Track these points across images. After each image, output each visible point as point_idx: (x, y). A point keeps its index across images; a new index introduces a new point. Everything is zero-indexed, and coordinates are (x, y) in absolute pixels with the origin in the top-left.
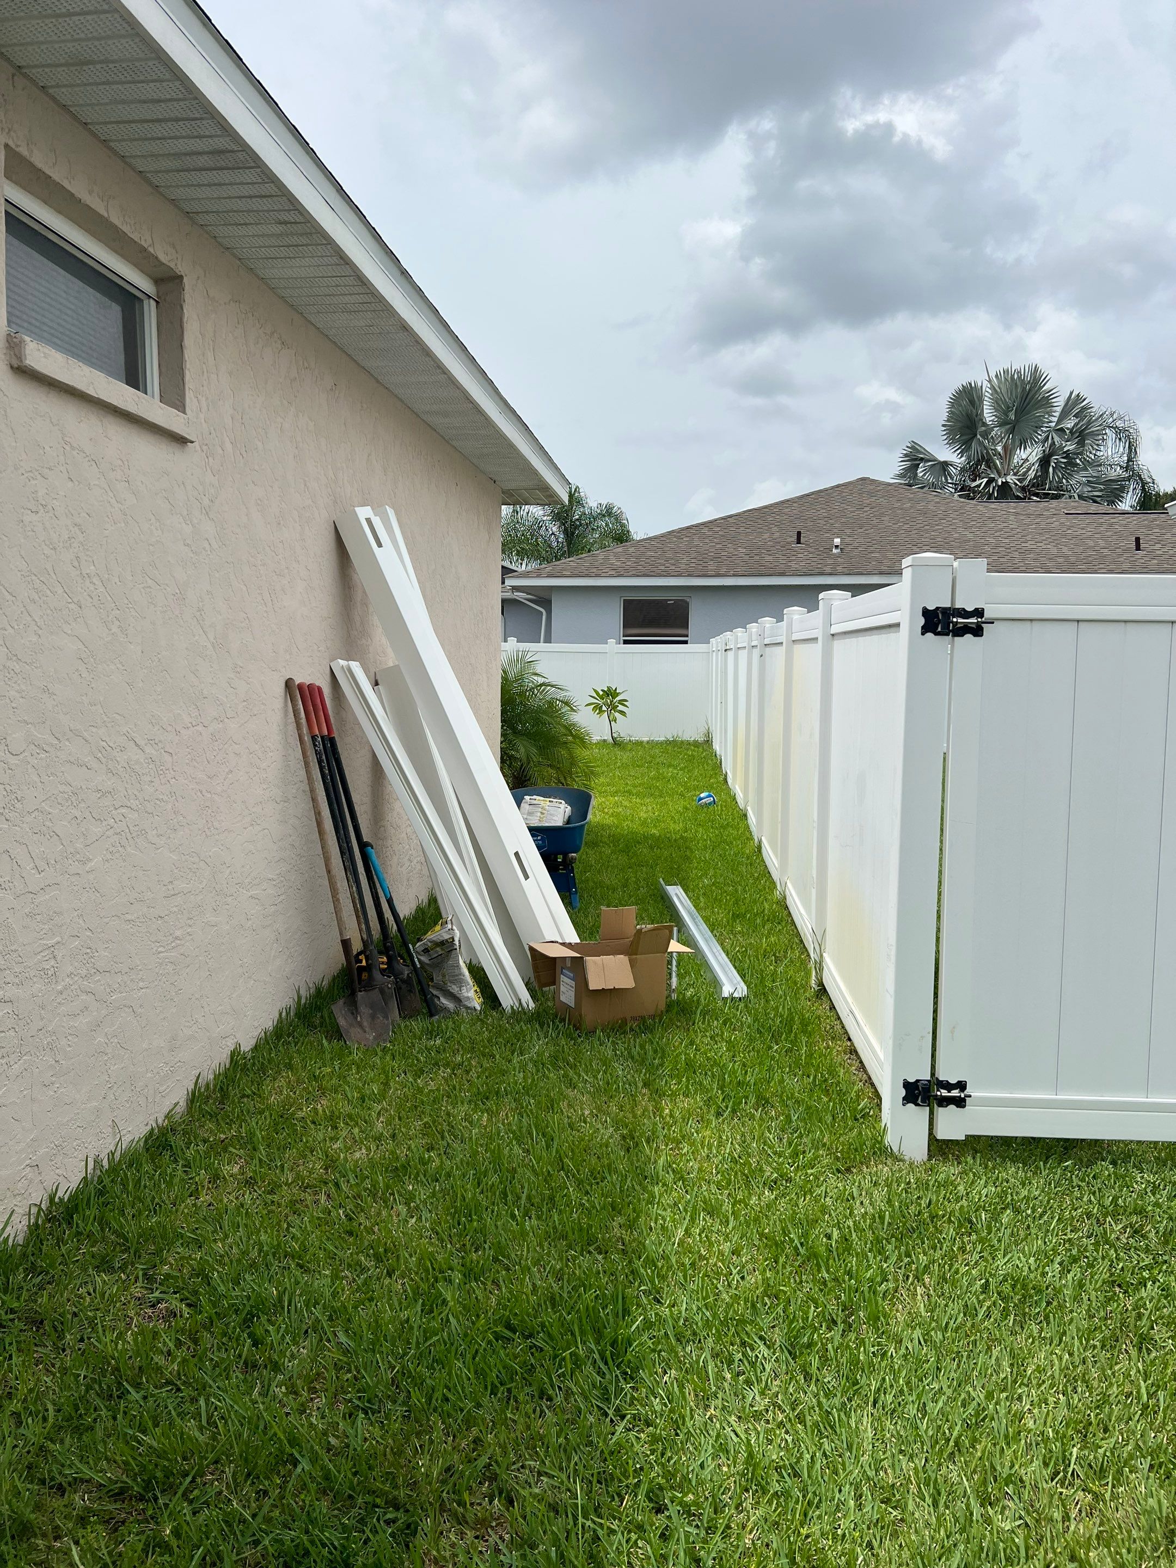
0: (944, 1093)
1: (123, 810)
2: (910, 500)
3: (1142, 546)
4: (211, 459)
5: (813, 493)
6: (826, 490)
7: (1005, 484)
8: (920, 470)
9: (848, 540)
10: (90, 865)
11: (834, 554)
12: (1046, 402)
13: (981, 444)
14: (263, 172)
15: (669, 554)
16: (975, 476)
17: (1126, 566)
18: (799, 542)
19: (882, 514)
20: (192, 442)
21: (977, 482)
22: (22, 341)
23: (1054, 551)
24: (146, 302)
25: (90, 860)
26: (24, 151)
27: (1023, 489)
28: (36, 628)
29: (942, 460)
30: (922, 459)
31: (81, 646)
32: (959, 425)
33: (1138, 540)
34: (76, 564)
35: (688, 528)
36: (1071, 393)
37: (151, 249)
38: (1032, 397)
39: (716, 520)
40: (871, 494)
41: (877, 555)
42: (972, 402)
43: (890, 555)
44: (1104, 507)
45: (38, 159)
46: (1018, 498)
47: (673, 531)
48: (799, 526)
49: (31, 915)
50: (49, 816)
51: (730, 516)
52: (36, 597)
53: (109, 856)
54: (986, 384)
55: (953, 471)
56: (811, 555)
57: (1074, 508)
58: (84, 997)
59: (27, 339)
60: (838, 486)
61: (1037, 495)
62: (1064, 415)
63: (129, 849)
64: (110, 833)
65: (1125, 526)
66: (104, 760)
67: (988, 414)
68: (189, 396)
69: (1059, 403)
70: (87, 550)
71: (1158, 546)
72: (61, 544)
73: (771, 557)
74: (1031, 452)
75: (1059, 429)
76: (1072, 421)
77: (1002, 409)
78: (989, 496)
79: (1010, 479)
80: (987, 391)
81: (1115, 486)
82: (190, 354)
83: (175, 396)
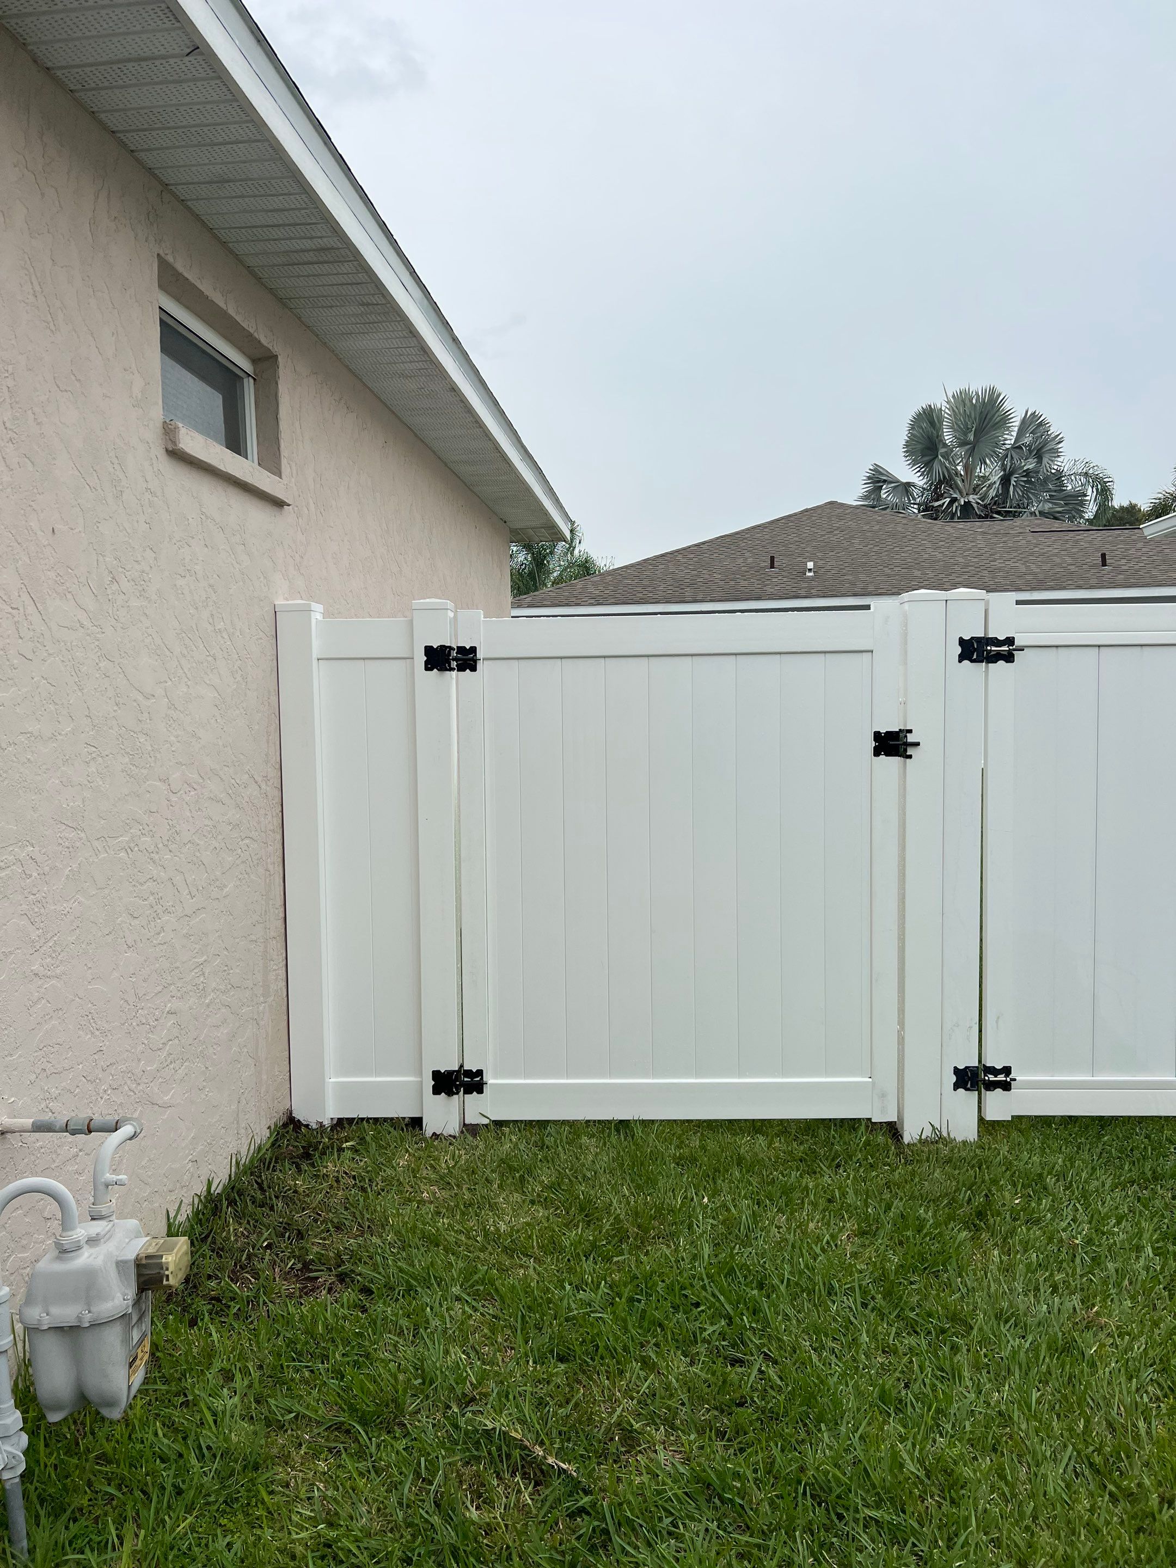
0: (992, 1078)
1: (247, 841)
2: (878, 522)
3: (1108, 561)
4: (300, 520)
5: (782, 518)
6: (795, 514)
7: (968, 504)
8: (883, 492)
9: (821, 563)
10: (226, 890)
11: (809, 577)
12: (1004, 420)
13: (942, 464)
14: (360, 265)
15: (645, 582)
16: (939, 497)
17: (1093, 581)
18: (772, 566)
19: (852, 537)
20: (289, 505)
21: (940, 503)
22: (176, 428)
23: (1023, 569)
24: (245, 380)
25: (225, 886)
26: (170, 259)
27: (985, 507)
28: (186, 680)
29: (904, 481)
30: (885, 481)
31: (216, 695)
32: (919, 446)
33: (1103, 556)
34: (211, 621)
35: (662, 555)
36: (1027, 412)
37: (256, 335)
38: (991, 419)
39: (689, 547)
40: (840, 518)
41: (850, 577)
42: (932, 423)
43: (862, 577)
44: (1067, 525)
45: (180, 266)
46: (980, 517)
47: (648, 559)
48: (772, 551)
49: (187, 936)
50: (198, 847)
51: (703, 543)
52: (186, 653)
53: (238, 883)
54: (945, 404)
55: (916, 492)
56: (785, 579)
57: (1038, 525)
58: (223, 1010)
59: (180, 425)
60: (807, 510)
61: (999, 513)
62: (1020, 434)
63: (252, 877)
64: (238, 862)
65: (1090, 542)
66: (233, 796)
67: (948, 437)
68: (284, 462)
69: (1016, 422)
70: (219, 608)
71: (1123, 561)
72: (200, 604)
73: (746, 582)
74: (991, 471)
75: (1017, 447)
76: (1028, 439)
77: (961, 430)
78: (953, 515)
79: (972, 498)
80: (947, 413)
81: (1075, 501)
82: (284, 425)
83: (272, 461)
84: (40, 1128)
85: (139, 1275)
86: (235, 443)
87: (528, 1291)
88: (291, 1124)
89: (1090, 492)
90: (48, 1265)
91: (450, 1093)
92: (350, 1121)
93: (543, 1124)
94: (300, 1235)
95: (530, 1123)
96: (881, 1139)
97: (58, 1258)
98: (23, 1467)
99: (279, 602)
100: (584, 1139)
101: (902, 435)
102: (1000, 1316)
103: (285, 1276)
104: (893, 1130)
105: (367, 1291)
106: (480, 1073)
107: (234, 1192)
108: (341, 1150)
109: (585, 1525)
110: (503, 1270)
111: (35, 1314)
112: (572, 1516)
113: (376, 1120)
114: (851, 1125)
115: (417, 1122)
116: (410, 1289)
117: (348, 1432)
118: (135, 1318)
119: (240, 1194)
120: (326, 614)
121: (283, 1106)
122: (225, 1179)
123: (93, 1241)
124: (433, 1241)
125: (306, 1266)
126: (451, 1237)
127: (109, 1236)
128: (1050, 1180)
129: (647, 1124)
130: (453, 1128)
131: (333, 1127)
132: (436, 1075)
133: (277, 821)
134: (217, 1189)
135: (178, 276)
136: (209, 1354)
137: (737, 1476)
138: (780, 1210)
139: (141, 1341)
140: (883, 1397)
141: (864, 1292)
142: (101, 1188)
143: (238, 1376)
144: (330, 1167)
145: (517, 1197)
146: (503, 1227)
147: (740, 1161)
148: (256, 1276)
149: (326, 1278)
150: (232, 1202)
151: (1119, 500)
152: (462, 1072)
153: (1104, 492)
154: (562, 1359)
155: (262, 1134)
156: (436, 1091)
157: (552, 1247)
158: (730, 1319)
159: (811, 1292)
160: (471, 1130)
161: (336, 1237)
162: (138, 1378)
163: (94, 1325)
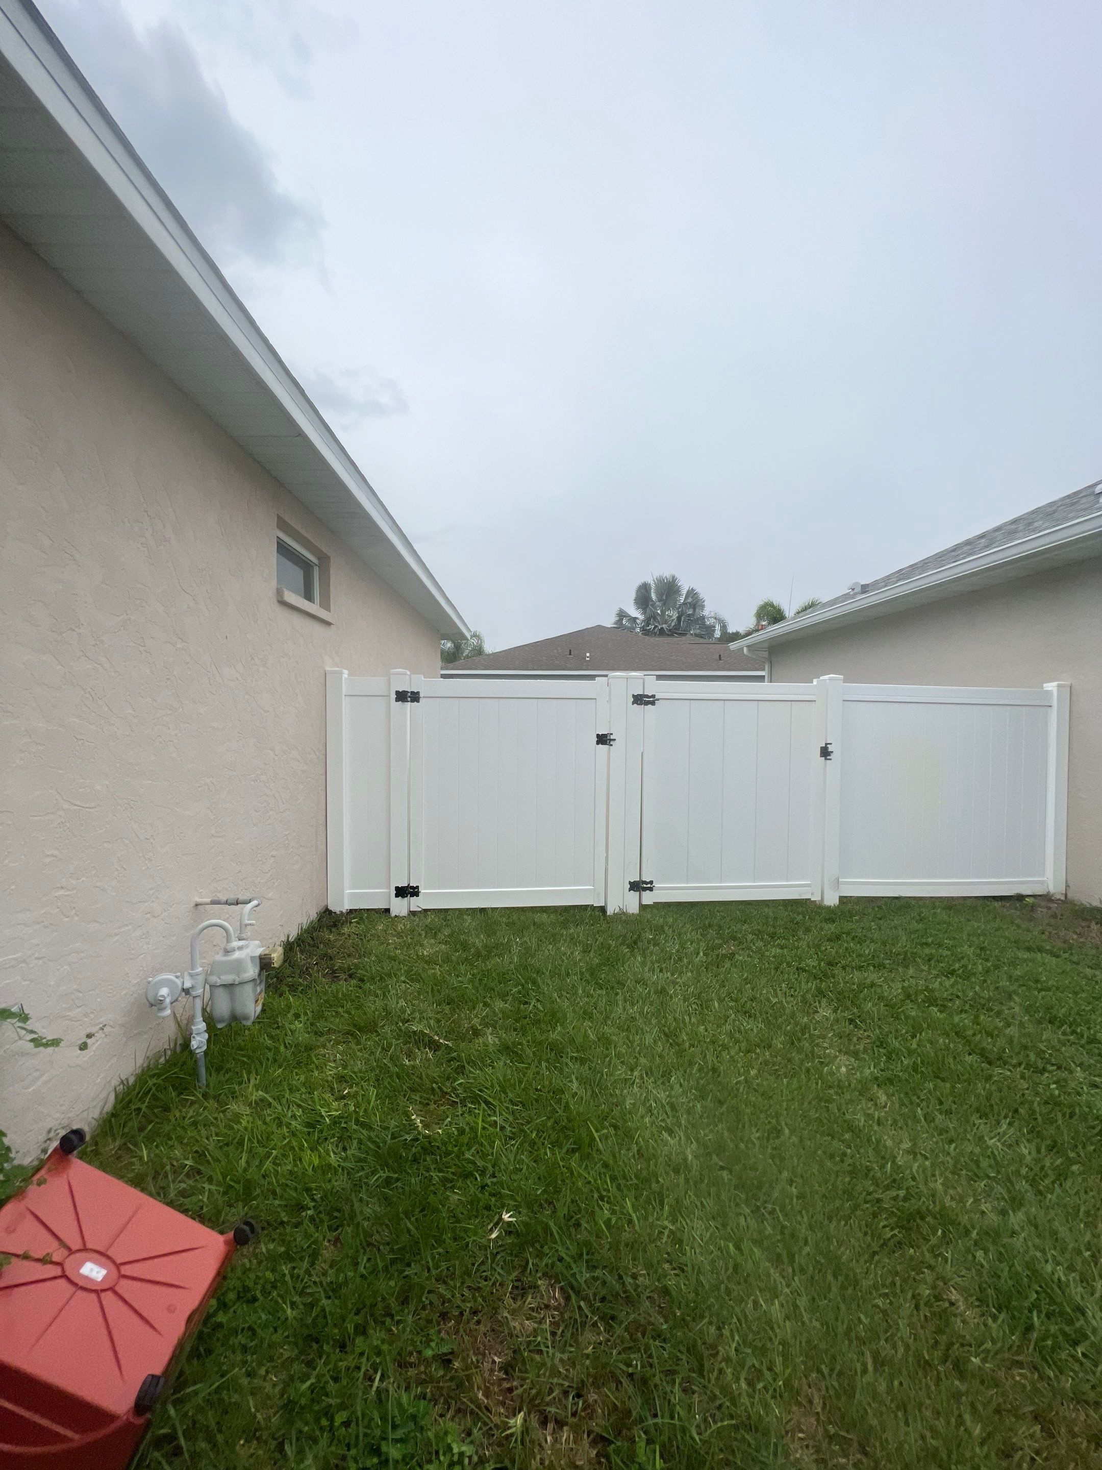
0: (645, 886)
2: (621, 636)
3: (722, 658)
4: (338, 631)
5: (575, 632)
6: (582, 630)
7: (662, 628)
8: (624, 621)
9: (593, 654)
10: (299, 801)
11: (587, 660)
12: (679, 591)
13: (651, 609)
15: (509, 660)
16: (649, 625)
17: (714, 667)
18: (570, 654)
19: (608, 642)
20: (333, 624)
21: (650, 628)
22: (283, 590)
23: (684, 660)
24: (314, 567)
25: (299, 799)
26: (282, 516)
27: (670, 630)
28: (283, 704)
29: (634, 616)
30: (625, 616)
31: (297, 711)
32: (641, 601)
33: (720, 655)
34: (295, 677)
35: (518, 647)
36: (689, 588)
37: (320, 548)
38: (673, 590)
40: (603, 633)
41: (607, 661)
42: (647, 591)
44: (706, 640)
45: (286, 519)
46: (667, 635)
47: (511, 648)
48: (572, 646)
50: (287, 781)
51: (537, 642)
53: (305, 798)
54: (652, 582)
55: (638, 621)
56: (576, 661)
57: (693, 640)
58: (297, 857)
59: (285, 588)
60: (586, 630)
61: (676, 634)
62: (686, 598)
64: (305, 788)
65: (715, 648)
66: (303, 758)
67: (654, 596)
68: (332, 606)
69: (684, 592)
71: (729, 658)
72: (291, 670)
73: (558, 661)
74: (673, 614)
75: (684, 604)
76: (690, 600)
77: (659, 594)
78: (655, 634)
79: (664, 626)
80: (653, 586)
81: (710, 630)
82: (332, 589)
83: (326, 605)
84: (214, 902)
85: (261, 963)
86: (309, 596)
87: (435, 978)
88: (327, 912)
89: (718, 628)
90: (220, 957)
91: (403, 897)
92: (356, 910)
93: (446, 910)
94: (331, 959)
95: (440, 910)
96: (597, 913)
97: (225, 955)
98: (205, 1048)
99: (328, 669)
100: (465, 917)
101: (633, 595)
102: (637, 982)
103: (324, 976)
104: (603, 909)
105: (362, 980)
106: (417, 887)
107: (300, 940)
108: (351, 923)
109: (455, 1064)
110: (424, 969)
111: (214, 979)
112: (449, 1061)
113: (368, 910)
114: (585, 908)
115: (387, 911)
116: (381, 978)
117: (352, 1035)
118: (258, 982)
119: (303, 942)
120: (350, 675)
121: (323, 904)
122: (296, 935)
123: (240, 948)
124: (393, 959)
125: (334, 972)
126: (402, 957)
127: (247, 946)
128: (666, 928)
129: (494, 909)
130: (404, 913)
131: (347, 913)
132: (397, 888)
133: (324, 770)
134: (291, 939)
135: (285, 521)
136: (289, 1007)
137: (520, 1044)
138: (550, 943)
139: (260, 993)
140: (585, 1012)
141: (582, 973)
142: (243, 927)
143: (302, 1016)
144: (346, 930)
145: (433, 941)
146: (425, 953)
147: (534, 924)
148: (310, 975)
149: (343, 976)
150: (299, 945)
151: (731, 630)
152: (409, 887)
153: (724, 627)
154: (449, 1004)
155: (313, 915)
156: (397, 896)
157: (447, 960)
158: (523, 985)
159: (559, 975)
160: (413, 913)
161: (348, 959)
162: (259, 1008)
163: (240, 983)
